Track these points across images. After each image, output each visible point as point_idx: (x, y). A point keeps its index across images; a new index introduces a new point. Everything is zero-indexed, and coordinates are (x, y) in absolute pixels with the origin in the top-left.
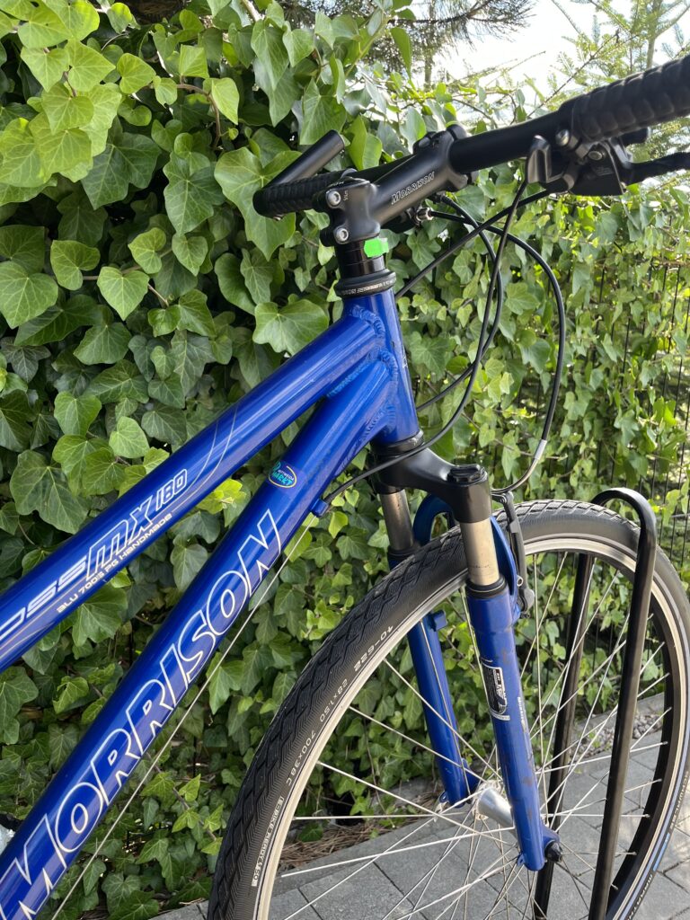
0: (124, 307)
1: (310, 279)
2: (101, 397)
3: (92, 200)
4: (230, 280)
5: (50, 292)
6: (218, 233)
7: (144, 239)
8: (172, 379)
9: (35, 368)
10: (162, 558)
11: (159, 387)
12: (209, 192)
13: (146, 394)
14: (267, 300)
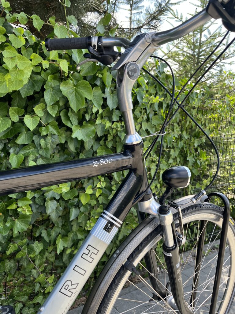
0: (32, 127)
1: (90, 117)
2: (24, 155)
3: (22, 95)
4: (65, 117)
5: (8, 123)
6: (61, 104)
7: (38, 106)
8: (46, 149)
9: (3, 146)
10: (42, 204)
11: (42, 151)
12: (58, 93)
13: (38, 153)
14: (77, 124)
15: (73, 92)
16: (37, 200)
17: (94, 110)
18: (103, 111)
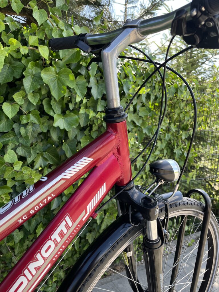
0: (10, 115)
1: (74, 106)
2: (3, 143)
3: (1, 82)
4: (47, 106)
6: (44, 92)
7: (18, 94)
8: (27, 137)
11: (22, 140)
12: (39, 80)
13: (18, 142)
14: (60, 113)
15: (55, 80)
16: (18, 189)
17: (78, 99)
18: (88, 101)
